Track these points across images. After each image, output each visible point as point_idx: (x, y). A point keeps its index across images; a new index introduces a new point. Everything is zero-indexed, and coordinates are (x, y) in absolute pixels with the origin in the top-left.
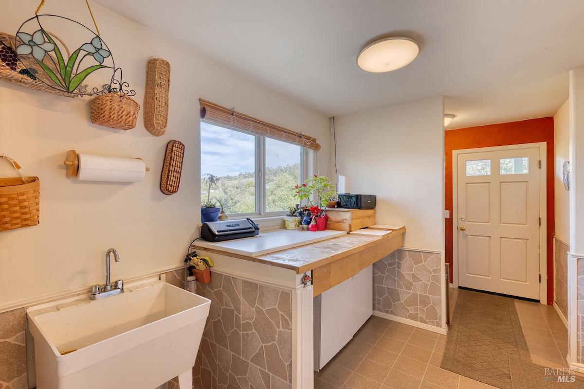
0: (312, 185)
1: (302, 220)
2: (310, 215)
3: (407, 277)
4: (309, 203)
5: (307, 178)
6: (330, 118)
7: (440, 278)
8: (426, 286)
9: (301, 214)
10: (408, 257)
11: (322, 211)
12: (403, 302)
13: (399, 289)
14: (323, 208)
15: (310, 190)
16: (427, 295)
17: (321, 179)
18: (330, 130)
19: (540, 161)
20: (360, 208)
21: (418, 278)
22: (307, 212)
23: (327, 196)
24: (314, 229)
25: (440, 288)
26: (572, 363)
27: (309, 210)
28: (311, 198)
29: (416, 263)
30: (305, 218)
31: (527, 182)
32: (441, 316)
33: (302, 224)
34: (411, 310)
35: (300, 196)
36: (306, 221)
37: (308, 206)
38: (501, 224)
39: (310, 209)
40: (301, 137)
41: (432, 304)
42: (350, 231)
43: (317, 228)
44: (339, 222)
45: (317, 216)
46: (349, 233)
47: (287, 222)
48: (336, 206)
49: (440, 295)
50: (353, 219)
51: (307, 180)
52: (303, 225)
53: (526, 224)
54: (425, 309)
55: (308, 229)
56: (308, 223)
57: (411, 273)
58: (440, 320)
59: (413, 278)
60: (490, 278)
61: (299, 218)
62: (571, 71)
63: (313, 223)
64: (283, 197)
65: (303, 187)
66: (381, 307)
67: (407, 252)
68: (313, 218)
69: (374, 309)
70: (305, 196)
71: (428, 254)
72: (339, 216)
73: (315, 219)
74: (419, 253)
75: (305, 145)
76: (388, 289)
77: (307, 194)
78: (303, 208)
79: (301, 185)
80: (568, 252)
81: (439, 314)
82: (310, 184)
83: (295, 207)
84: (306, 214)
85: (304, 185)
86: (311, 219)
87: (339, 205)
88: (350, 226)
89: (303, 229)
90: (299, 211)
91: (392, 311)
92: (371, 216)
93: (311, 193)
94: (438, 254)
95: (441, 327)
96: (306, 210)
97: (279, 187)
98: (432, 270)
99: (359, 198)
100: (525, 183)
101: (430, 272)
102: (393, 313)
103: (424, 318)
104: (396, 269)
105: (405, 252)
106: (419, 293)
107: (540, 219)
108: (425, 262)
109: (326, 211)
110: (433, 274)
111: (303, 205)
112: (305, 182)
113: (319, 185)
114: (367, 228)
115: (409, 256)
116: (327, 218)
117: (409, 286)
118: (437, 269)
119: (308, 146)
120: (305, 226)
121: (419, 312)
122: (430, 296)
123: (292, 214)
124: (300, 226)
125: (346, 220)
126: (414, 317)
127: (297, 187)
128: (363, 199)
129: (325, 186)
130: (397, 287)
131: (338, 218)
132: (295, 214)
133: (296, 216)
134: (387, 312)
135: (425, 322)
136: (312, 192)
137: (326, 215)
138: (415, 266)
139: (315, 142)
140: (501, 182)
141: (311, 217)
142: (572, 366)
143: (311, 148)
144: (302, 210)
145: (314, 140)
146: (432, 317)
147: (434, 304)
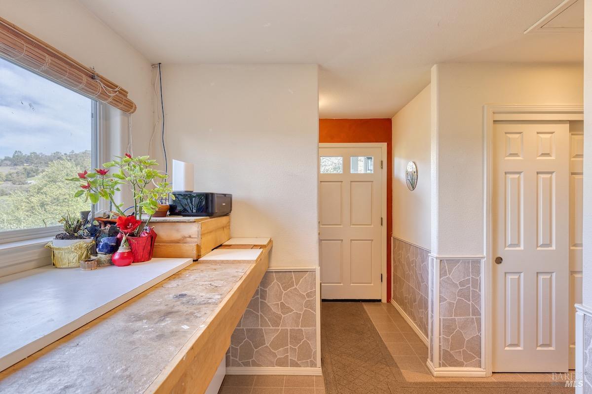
0: (120, 173)
1: (97, 245)
2: (117, 233)
3: (274, 309)
4: (114, 209)
5: (107, 159)
6: (153, 65)
7: (315, 303)
8: (298, 316)
9: (94, 232)
10: (275, 280)
11: (142, 223)
12: (268, 345)
13: (263, 328)
14: (145, 218)
15: (116, 183)
16: (300, 328)
17: (140, 162)
18: (154, 85)
19: (382, 162)
20: (211, 215)
21: (289, 308)
22: (108, 227)
23: (155, 195)
24: (127, 261)
25: (315, 315)
26: (436, 369)
27: (114, 223)
28: (118, 198)
29: (285, 288)
30: (104, 240)
31: (372, 182)
32: (315, 352)
33: (96, 254)
34: (280, 353)
35: (91, 196)
36: (106, 245)
37: (111, 215)
38: (352, 226)
39: (116, 220)
40: (93, 78)
41: (305, 339)
42: (199, 256)
43: (132, 258)
44: (178, 242)
45: (132, 235)
46: (197, 260)
47: (56, 252)
48: (168, 213)
49: (315, 326)
50: (203, 234)
51: (108, 164)
52: (99, 256)
53: (371, 225)
54: (297, 348)
55: (112, 263)
56: (113, 249)
57: (279, 302)
58: (315, 358)
59: (282, 309)
60: (342, 284)
61: (90, 241)
62: (435, 66)
63: (123, 249)
64: (61, 198)
65: (99, 176)
66: (238, 359)
67: (274, 274)
68: (124, 238)
69: (227, 365)
70: (104, 194)
71: (301, 273)
72: (178, 230)
73: (127, 240)
74: (290, 273)
75: (103, 96)
76: (248, 330)
77: (108, 191)
78: (98, 219)
79: (94, 172)
80: (429, 254)
81: (314, 350)
82: (117, 171)
83: (79, 216)
84: (107, 231)
85: (102, 173)
86: (118, 242)
87: (173, 210)
88: (199, 248)
89: (99, 264)
90: (89, 225)
91: (253, 361)
92: (226, 227)
93: (118, 189)
94: (313, 271)
95: (316, 367)
96: (106, 223)
97: (54, 181)
98: (305, 294)
99: (210, 198)
100: (371, 183)
101: (303, 297)
102: (255, 364)
103: (296, 360)
104: (260, 300)
105: (272, 274)
106: (289, 328)
107: (382, 218)
108: (297, 285)
109: (151, 223)
110: (307, 299)
111: (100, 212)
112: (104, 166)
113: (138, 173)
114: (221, 246)
115: (277, 279)
116: (153, 237)
117: (276, 321)
118: (310, 292)
119: (110, 100)
120: (102, 256)
121: (289, 354)
122: (303, 328)
123: (71, 233)
124: (93, 257)
125: (190, 237)
126: (282, 363)
127: (83, 176)
128: (216, 199)
129: (149, 176)
130: (261, 326)
131: (176, 236)
132: (81, 232)
133: (81, 237)
134: (247, 364)
135: (297, 365)
136: (119, 186)
137: (152, 230)
138: (284, 292)
139: (126, 96)
140: (351, 182)
141: (119, 236)
142: (436, 373)
143: (116, 106)
144: (96, 223)
145: (123, 93)
146: (305, 357)
147: (308, 339)
